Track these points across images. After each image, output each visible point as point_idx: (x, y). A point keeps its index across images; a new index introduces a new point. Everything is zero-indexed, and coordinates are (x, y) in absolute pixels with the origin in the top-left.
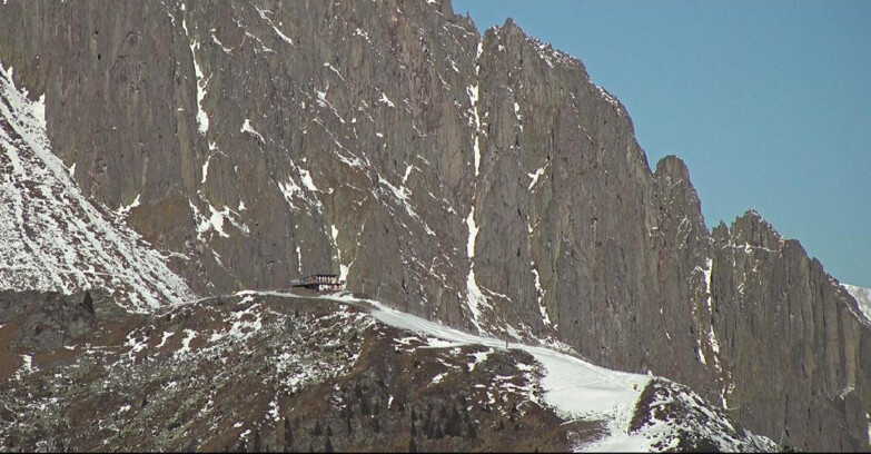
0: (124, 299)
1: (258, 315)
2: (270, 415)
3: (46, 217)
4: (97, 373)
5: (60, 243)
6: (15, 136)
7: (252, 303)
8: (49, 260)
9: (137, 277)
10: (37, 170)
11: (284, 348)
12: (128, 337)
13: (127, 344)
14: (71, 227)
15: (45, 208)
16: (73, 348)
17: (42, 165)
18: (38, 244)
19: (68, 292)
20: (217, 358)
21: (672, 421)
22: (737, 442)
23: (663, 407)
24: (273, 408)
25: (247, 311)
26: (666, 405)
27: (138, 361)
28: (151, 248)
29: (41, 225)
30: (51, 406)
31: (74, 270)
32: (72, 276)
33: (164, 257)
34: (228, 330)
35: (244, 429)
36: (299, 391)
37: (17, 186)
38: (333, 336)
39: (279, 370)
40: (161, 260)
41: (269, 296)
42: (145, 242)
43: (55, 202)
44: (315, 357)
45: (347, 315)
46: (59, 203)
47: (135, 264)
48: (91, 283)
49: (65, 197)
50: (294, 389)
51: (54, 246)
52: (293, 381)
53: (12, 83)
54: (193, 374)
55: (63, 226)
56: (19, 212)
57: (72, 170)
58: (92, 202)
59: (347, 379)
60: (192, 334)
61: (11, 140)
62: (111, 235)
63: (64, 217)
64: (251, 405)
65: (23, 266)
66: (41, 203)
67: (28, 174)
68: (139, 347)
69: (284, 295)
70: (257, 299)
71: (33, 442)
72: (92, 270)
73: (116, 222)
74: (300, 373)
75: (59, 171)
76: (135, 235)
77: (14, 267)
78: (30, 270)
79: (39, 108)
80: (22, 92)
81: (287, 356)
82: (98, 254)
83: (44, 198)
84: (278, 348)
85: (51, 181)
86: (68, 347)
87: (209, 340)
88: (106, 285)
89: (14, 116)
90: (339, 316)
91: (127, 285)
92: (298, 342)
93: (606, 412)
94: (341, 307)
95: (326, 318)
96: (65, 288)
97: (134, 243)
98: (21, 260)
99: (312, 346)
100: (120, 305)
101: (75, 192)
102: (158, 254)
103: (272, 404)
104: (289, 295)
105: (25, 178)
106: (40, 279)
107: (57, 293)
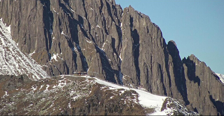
0: (31, 77)
1: (65, 81)
2: (69, 107)
3: (11, 56)
4: (24, 96)
5: (15, 63)
6: (3, 35)
7: (64, 78)
8: (12, 67)
9: (34, 71)
10: (9, 44)
11: (72, 89)
12: (32, 87)
13: (31, 89)
14: (17, 58)
15: (11, 54)
16: (18, 90)
17: (10, 43)
18: (9, 63)
19: (16, 75)
20: (55, 92)
21: (172, 108)
22: (189, 114)
23: (169, 105)
24: (69, 105)
25: (63, 80)
26: (170, 104)
27: (35, 93)
28: (38, 64)
29: (10, 58)
30: (12, 105)
31: (18, 70)
32: (18, 71)
33: (41, 66)
34: (58, 85)
35: (62, 110)
36: (76, 101)
37: (3, 48)
38: (85, 86)
39: (71, 95)
40: (40, 67)
41: (68, 76)
42: (36, 62)
43: (13, 52)
44: (80, 92)
45: (88, 81)
46: (14, 52)
47: (34, 68)
48: (22, 73)
49: (16, 51)
50: (75, 100)
51: (13, 64)
52: (74, 98)
53: (2, 22)
54: (49, 96)
55: (15, 58)
56: (4, 55)
57: (18, 44)
58: (23, 52)
59: (88, 98)
60: (48, 86)
61: (2, 36)
62: (28, 61)
63: (16, 56)
64: (63, 104)
65: (5, 69)
66: (10, 53)
67: (6, 45)
68: (35, 89)
69: (72, 76)
70: (65, 77)
71: (7, 113)
72: (23, 70)
73: (29, 57)
74: (76, 96)
75: (14, 44)
76: (34, 61)
77: (3, 69)
78: (7, 70)
79: (9, 28)
80: (5, 24)
81: (73, 91)
82: (24, 66)
83: (10, 51)
84: (70, 90)
85: (12, 47)
86: (16, 89)
87: (53, 88)
88: (26, 73)
89: (3, 30)
90: (86, 82)
91: (32, 73)
92: (76, 88)
93: (155, 106)
94: (87, 79)
95: (83, 82)
96: (16, 74)
97: (34, 63)
98: (4, 67)
99: (79, 89)
100: (30, 78)
101: (18, 50)
102: (40, 66)
103: (69, 104)
104: (73, 76)
105: (5, 46)
106: (9, 72)
107: (14, 75)
